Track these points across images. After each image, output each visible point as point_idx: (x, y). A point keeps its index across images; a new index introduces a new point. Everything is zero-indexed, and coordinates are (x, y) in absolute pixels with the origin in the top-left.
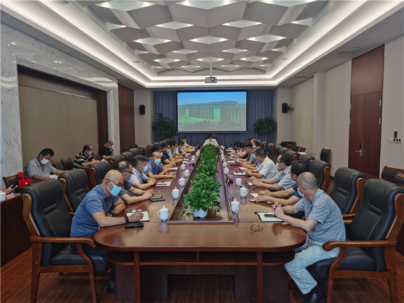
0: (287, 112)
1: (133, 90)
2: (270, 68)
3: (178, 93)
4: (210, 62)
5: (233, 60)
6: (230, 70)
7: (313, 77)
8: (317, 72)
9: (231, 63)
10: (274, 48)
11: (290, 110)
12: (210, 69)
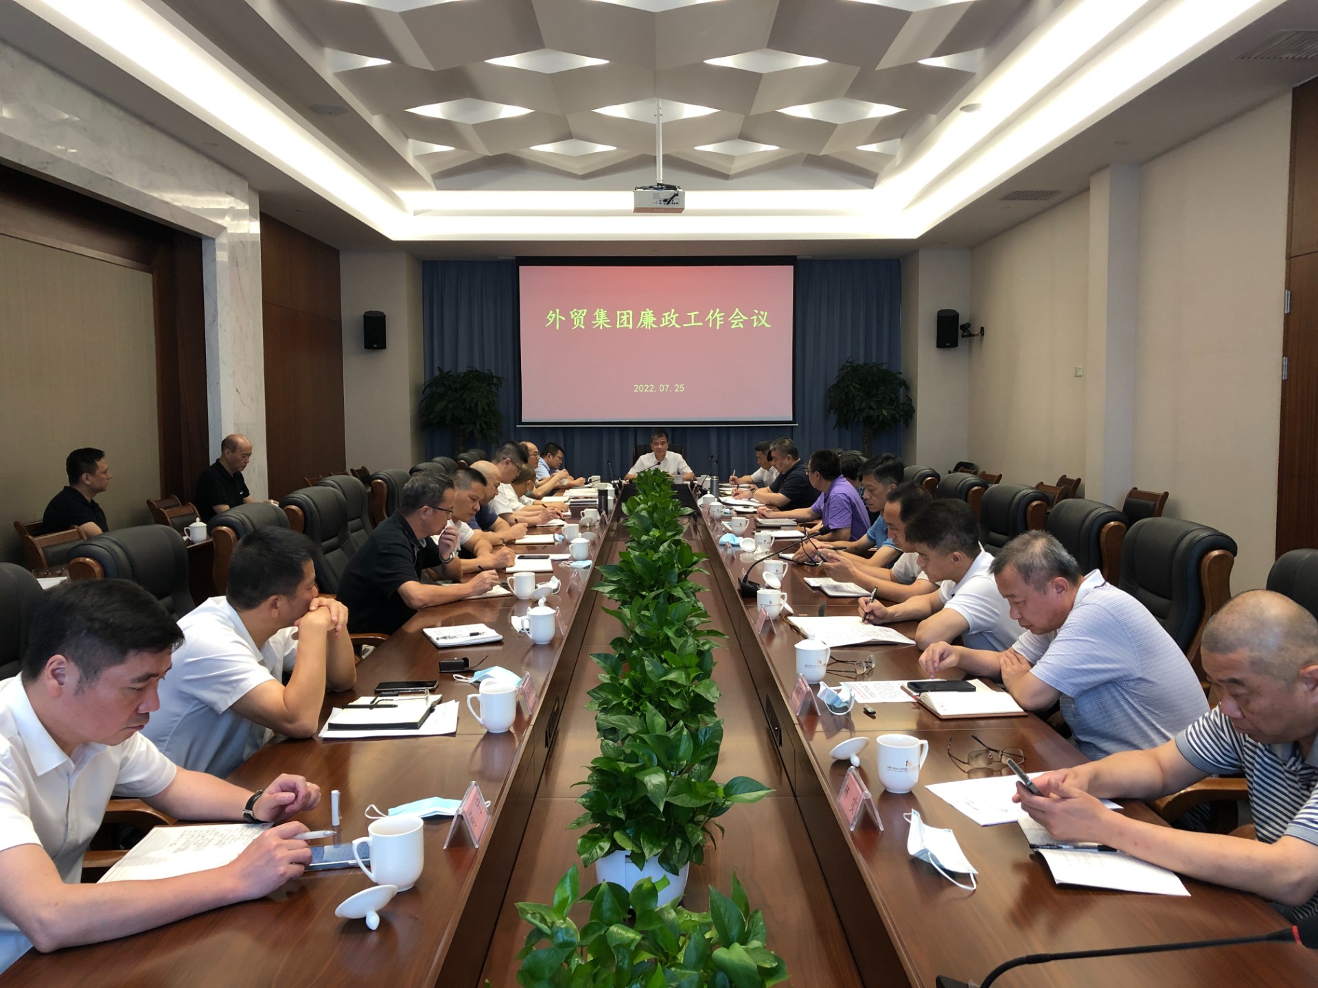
0: (954, 344)
1: (336, 252)
2: (898, 162)
3: (522, 269)
4: (653, 121)
5: (754, 112)
6: (736, 167)
7: (1088, 189)
8: (1108, 166)
9: (744, 136)
10: (937, 54)
11: (971, 335)
12: (654, 158)
